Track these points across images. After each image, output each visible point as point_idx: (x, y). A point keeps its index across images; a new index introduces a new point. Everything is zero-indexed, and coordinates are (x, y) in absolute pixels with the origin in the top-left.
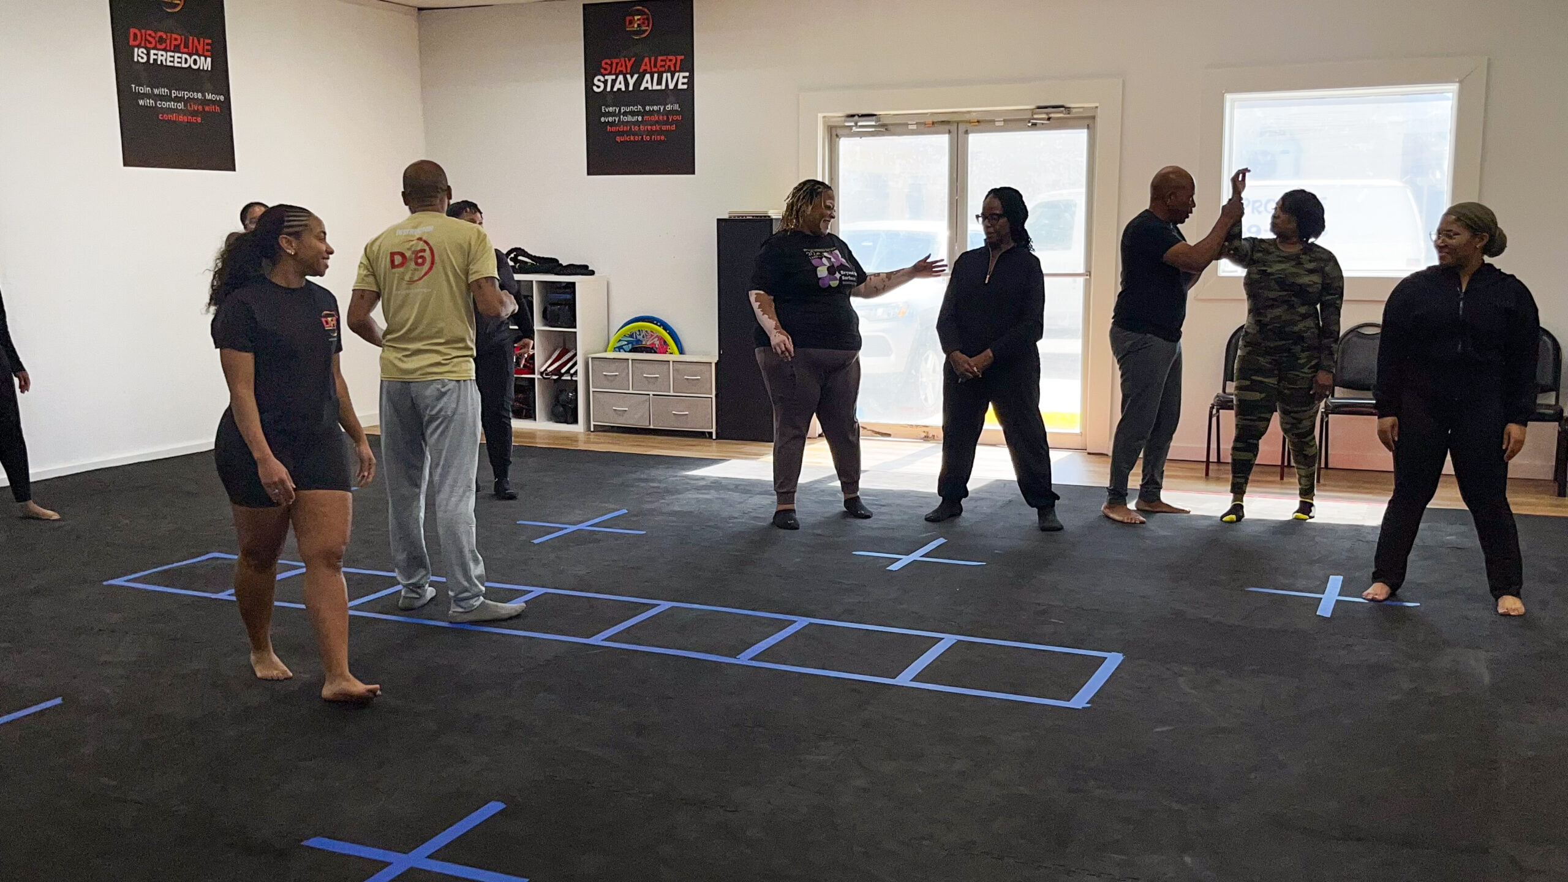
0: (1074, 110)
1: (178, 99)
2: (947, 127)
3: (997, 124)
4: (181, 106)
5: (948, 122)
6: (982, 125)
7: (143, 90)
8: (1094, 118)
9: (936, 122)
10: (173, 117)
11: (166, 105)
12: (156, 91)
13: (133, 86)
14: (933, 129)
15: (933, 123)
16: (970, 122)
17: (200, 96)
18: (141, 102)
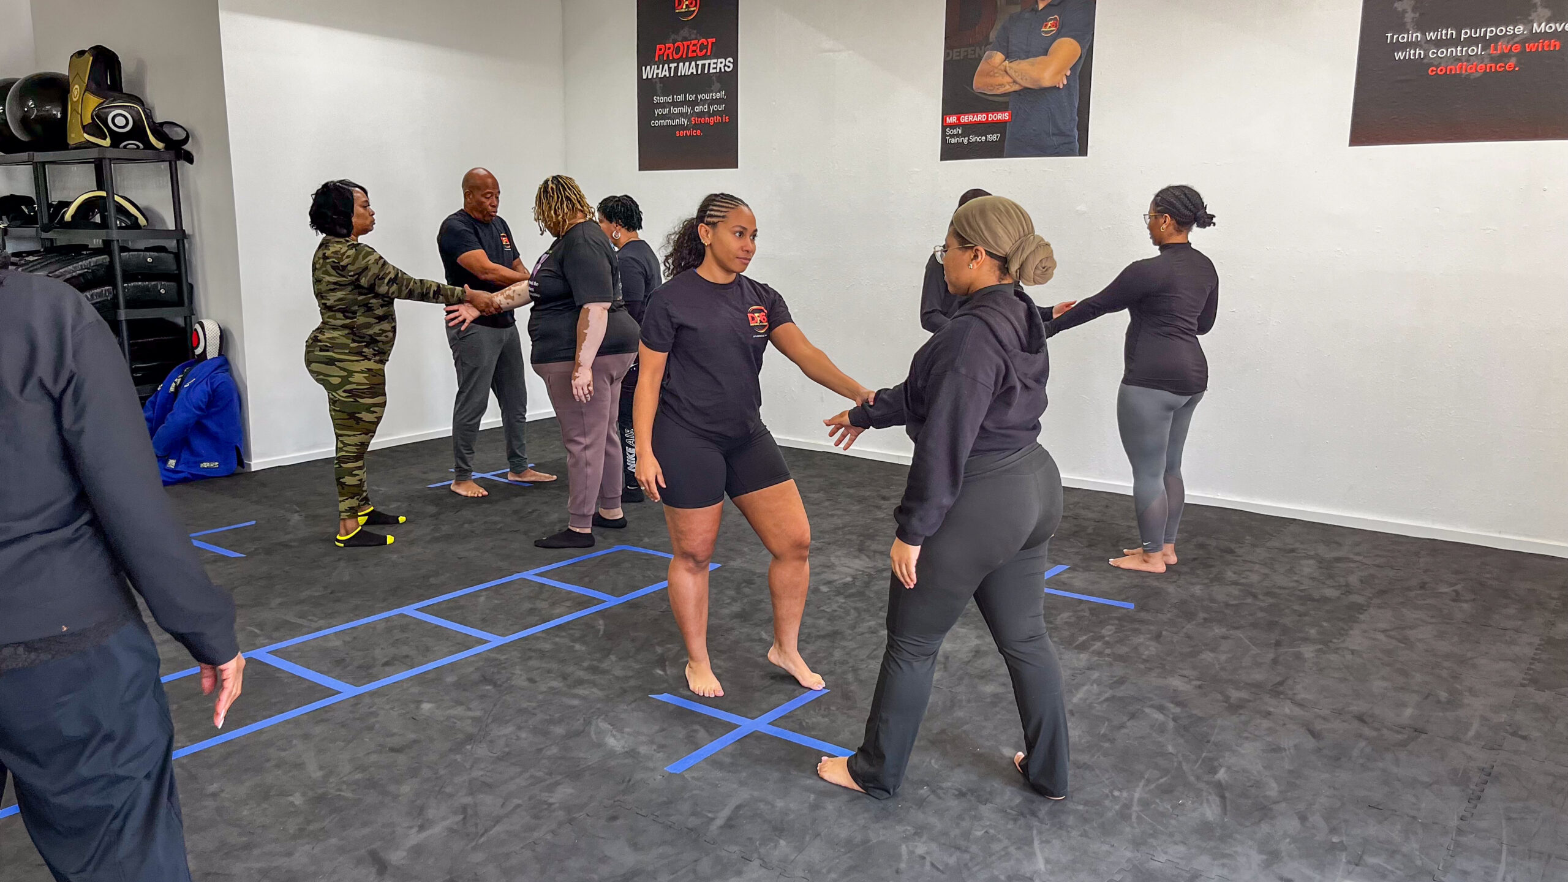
1: (1471, 41)
4: (1477, 50)
7: (1404, 38)
10: (1455, 68)
11: (1443, 52)
12: (1431, 36)
13: (1389, 35)
17: (1520, 29)
18: (1399, 55)
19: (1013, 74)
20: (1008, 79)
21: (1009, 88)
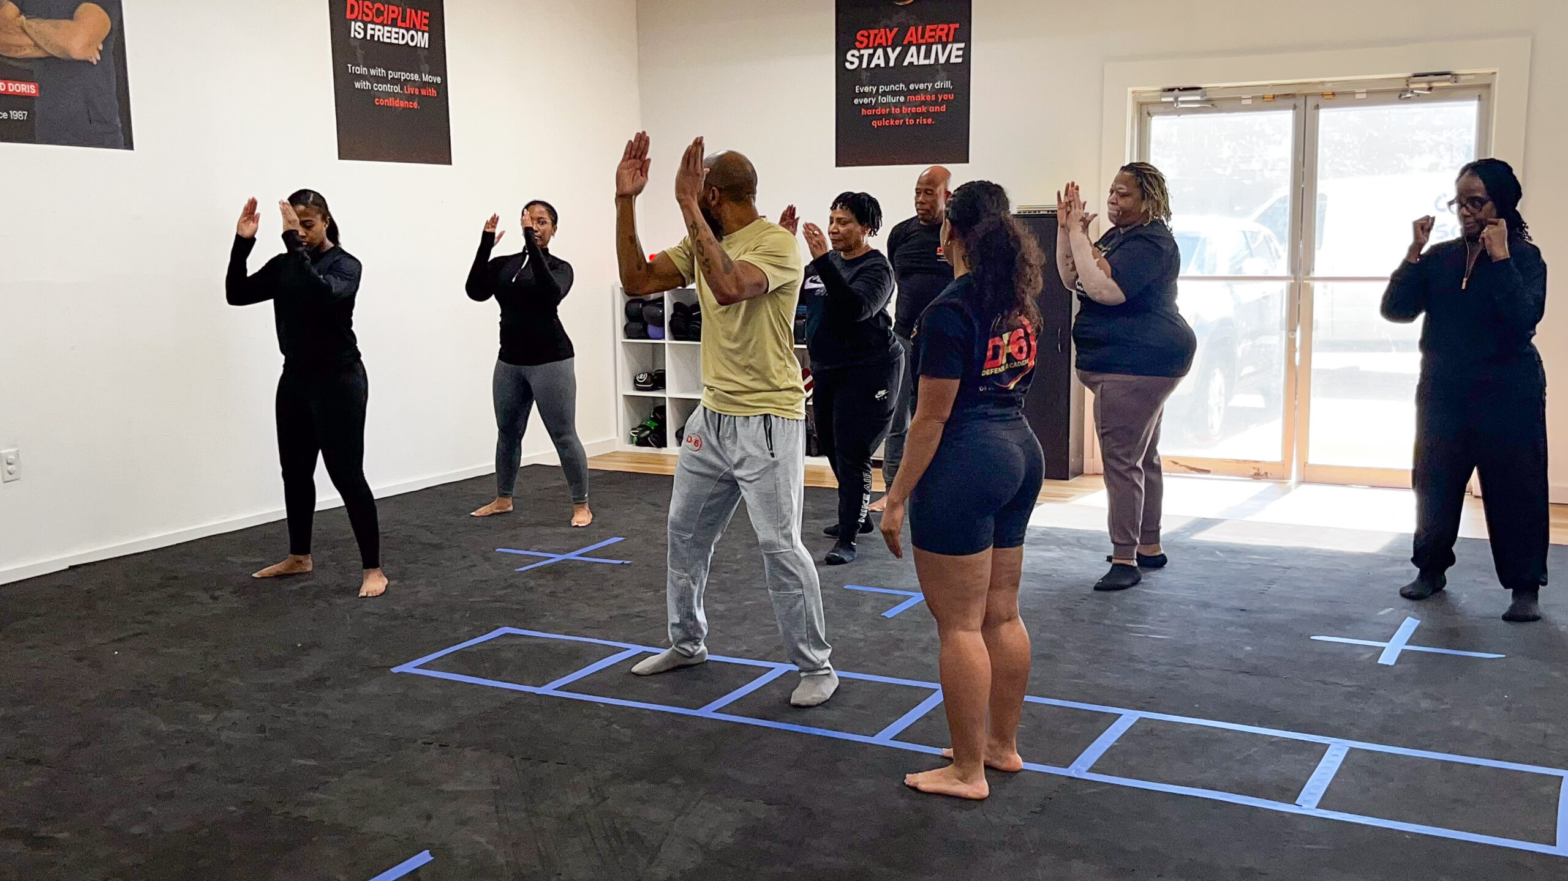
0: (1463, 78)
1: (394, 82)
2: (1291, 102)
3: (1358, 96)
4: (397, 89)
5: (1293, 96)
6: (1338, 98)
7: (359, 70)
8: (1489, 86)
9: (1278, 96)
10: (390, 102)
11: (383, 87)
12: (373, 72)
13: (349, 65)
14: (1273, 104)
15: (1274, 97)
16: (1323, 95)
17: (416, 77)
18: (357, 85)
19: (33, 35)
20: (27, 40)
21: (30, 52)
